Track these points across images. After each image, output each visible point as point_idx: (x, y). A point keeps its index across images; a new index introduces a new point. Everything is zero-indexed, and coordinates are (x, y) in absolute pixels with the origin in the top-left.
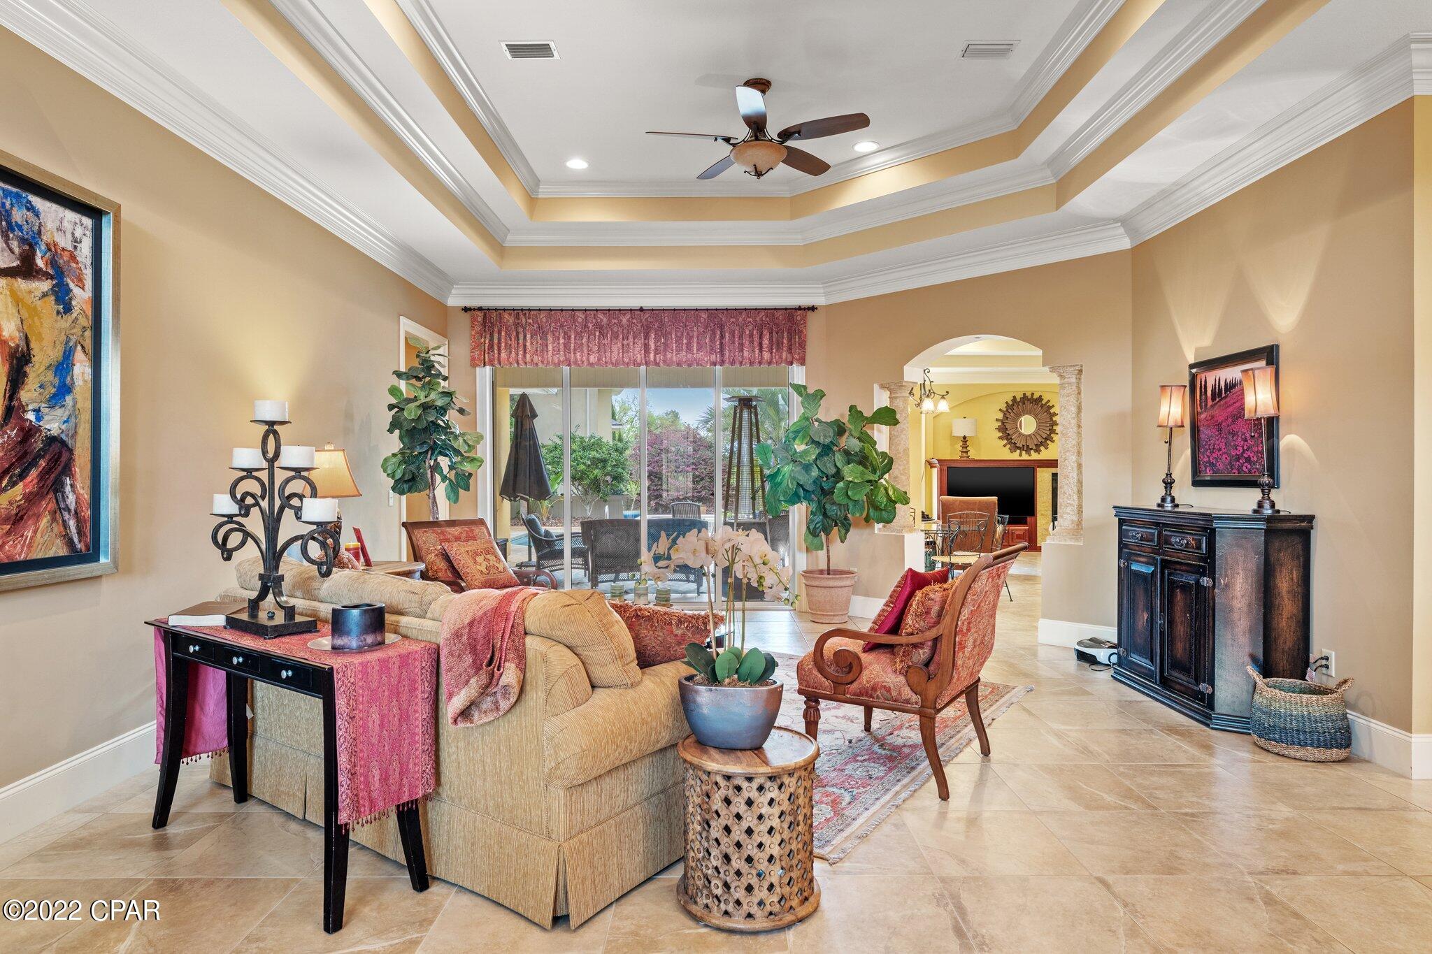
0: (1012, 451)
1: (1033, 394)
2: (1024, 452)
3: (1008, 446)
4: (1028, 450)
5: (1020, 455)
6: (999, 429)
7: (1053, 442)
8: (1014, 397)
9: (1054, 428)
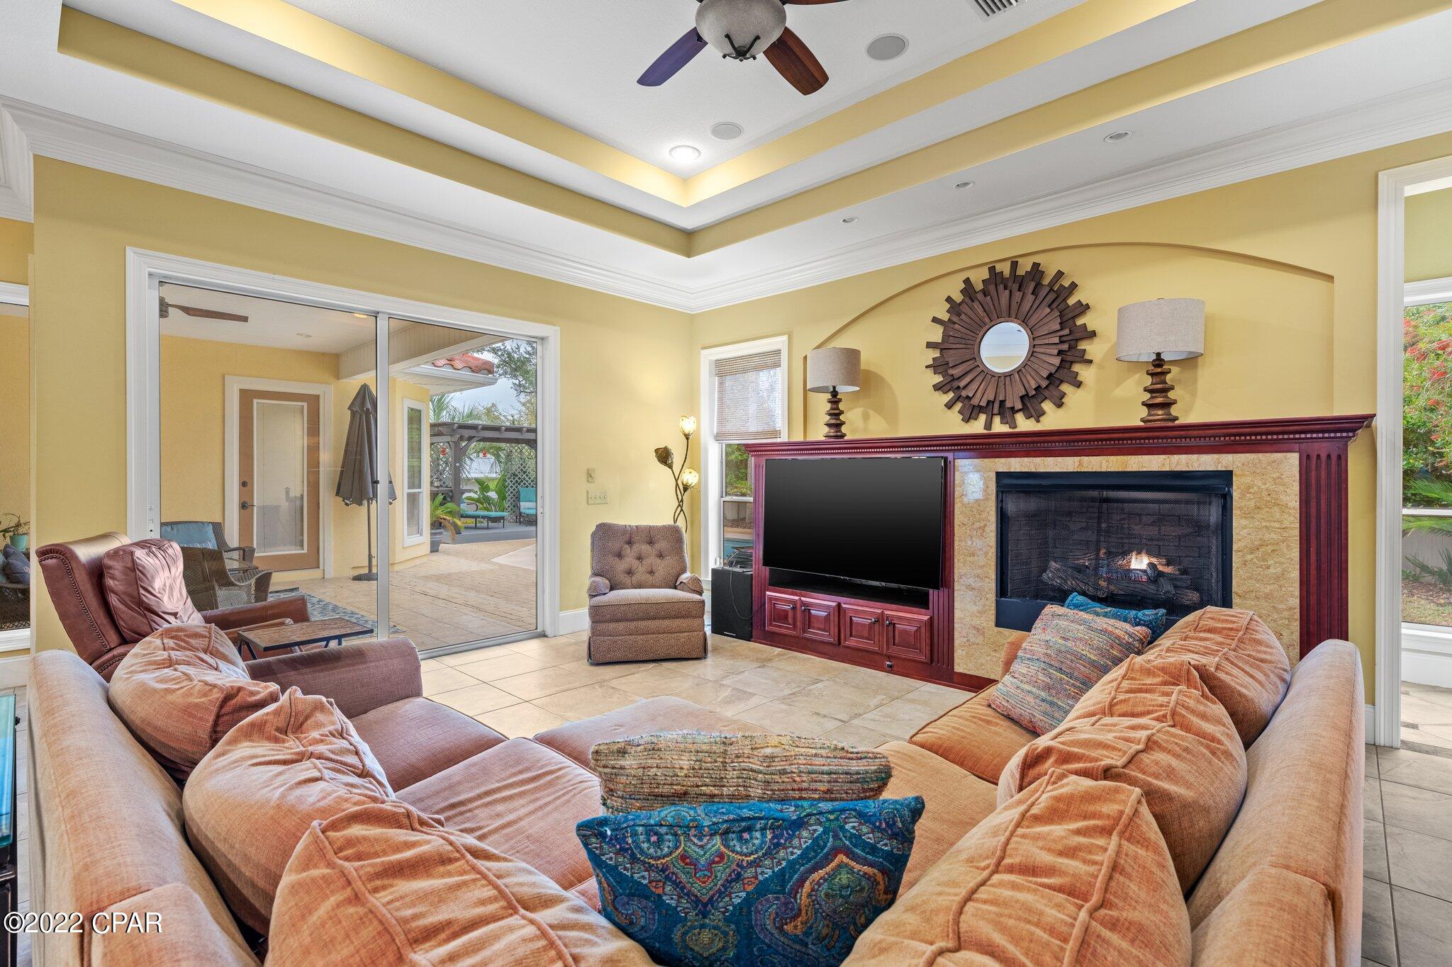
0: (969, 417)
1: (1014, 265)
2: (997, 420)
3: (959, 406)
4: (1007, 413)
5: (988, 425)
6: (936, 367)
7: (1079, 385)
8: (967, 281)
9: (1082, 345)
